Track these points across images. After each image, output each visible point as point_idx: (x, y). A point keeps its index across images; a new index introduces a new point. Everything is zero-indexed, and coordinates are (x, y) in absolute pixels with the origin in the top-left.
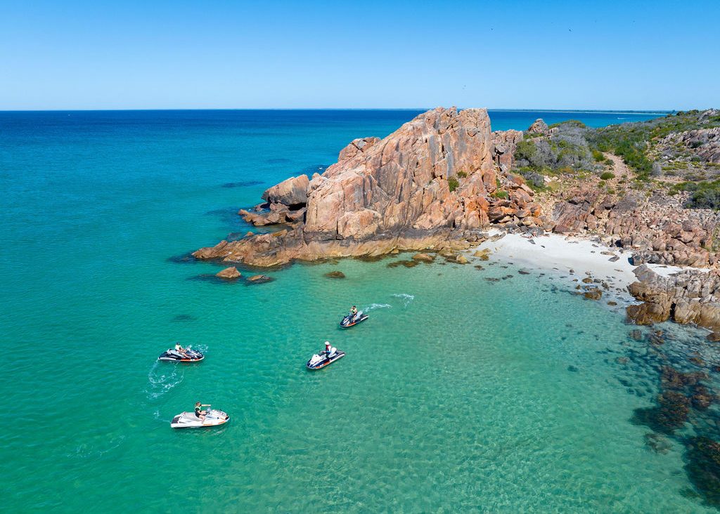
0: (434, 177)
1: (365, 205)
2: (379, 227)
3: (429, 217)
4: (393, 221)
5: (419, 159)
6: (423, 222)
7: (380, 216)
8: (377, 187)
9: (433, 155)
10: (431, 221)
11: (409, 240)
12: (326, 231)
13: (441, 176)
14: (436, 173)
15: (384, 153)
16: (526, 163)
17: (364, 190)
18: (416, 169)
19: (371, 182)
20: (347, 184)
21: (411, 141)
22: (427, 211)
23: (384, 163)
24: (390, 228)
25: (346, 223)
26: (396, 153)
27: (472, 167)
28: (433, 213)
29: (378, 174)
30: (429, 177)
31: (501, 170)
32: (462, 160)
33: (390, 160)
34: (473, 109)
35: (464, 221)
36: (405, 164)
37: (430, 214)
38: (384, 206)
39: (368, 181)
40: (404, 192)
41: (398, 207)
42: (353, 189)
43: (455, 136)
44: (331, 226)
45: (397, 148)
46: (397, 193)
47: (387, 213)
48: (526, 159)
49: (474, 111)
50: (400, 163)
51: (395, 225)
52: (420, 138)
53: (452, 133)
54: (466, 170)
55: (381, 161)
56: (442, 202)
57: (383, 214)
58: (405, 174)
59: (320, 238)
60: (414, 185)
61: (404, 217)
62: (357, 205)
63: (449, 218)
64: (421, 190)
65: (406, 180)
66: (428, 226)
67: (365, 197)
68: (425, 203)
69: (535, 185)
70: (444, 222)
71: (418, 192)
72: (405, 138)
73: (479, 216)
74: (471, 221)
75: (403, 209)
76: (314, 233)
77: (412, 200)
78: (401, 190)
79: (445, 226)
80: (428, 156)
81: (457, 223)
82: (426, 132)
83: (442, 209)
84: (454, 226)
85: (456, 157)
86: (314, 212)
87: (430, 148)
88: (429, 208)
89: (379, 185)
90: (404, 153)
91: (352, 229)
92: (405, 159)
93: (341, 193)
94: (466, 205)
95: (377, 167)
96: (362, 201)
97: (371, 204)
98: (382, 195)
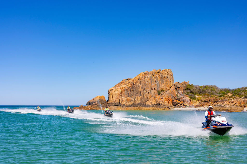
0: (152, 89)
1: (128, 96)
2: (133, 103)
3: (151, 101)
4: (138, 102)
5: (147, 83)
6: (148, 103)
7: (133, 100)
8: (132, 91)
9: (152, 82)
10: (151, 103)
11: (143, 107)
12: (116, 102)
13: (154, 89)
14: (153, 88)
15: (134, 81)
16: (189, 91)
17: (128, 91)
18: (146, 86)
19: (130, 89)
20: (122, 88)
21: (144, 77)
22: (150, 99)
23: (135, 84)
24: (137, 104)
25: (122, 100)
26: (138, 81)
27: (166, 89)
28: (152, 100)
29: (132, 87)
30: (150, 89)
31: (179, 93)
32: (162, 86)
33: (136, 83)
34: (166, 69)
35: (163, 103)
36: (142, 84)
37: (151, 100)
38: (135, 97)
39: (129, 88)
40: (142, 93)
41: (140, 98)
42: (124, 90)
43: (159, 77)
44: (117, 101)
45: (139, 79)
46: (139, 93)
47: (136, 99)
48: (190, 90)
49: (167, 70)
50: (140, 84)
51: (139, 103)
52: (147, 77)
53: (158, 76)
54: (164, 89)
55: (133, 83)
56: (155, 97)
57: (134, 100)
58: (142, 87)
59: (114, 105)
60: (145, 91)
61: (142, 101)
62: (126, 96)
63: (158, 102)
64: (148, 92)
65: (142, 89)
66: (150, 104)
67: (128, 93)
68: (149, 97)
69: (192, 98)
70: (156, 103)
71: (147, 93)
72: (142, 76)
73: (169, 103)
74: (165, 104)
75: (141, 98)
76: (112, 103)
77: (145, 96)
78: (141, 92)
79: (156, 105)
80: (150, 82)
81: (161, 104)
82: (149, 75)
83: (155, 99)
84: (160, 105)
85: (160, 85)
86: (112, 97)
87: (150, 80)
88: (150, 98)
89: (133, 91)
90: (141, 81)
91: (124, 102)
92: (142, 83)
93: (121, 91)
94: (164, 99)
95: (132, 85)
96: (127, 95)
97: (130, 96)
98: (134, 94)
